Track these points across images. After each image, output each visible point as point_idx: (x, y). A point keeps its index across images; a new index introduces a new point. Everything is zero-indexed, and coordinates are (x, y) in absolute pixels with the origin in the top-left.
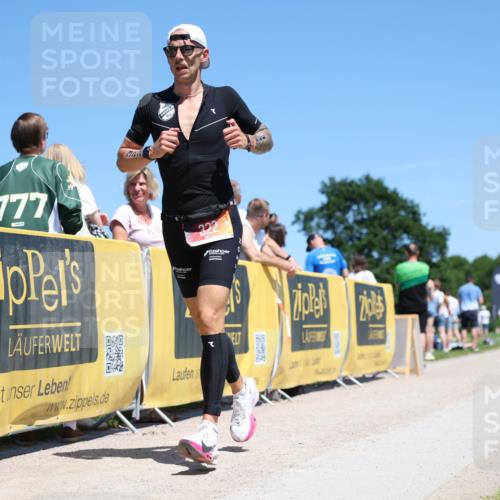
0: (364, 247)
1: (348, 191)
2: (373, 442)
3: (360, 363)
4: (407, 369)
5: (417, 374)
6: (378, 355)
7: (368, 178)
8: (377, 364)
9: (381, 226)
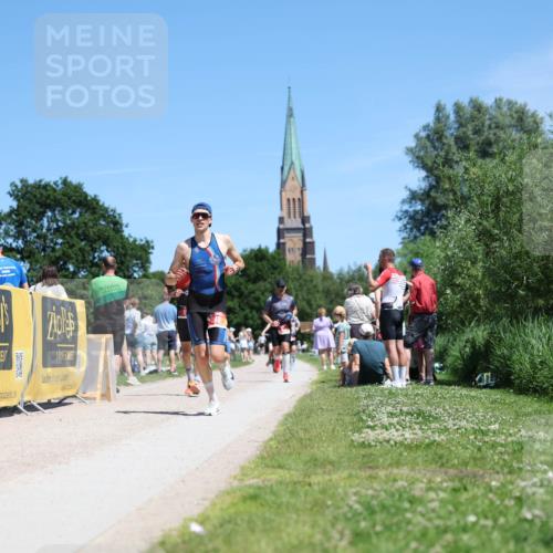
0: (58, 259)
1: (42, 194)
2: (52, 473)
3: (45, 387)
4: (98, 394)
5: (109, 400)
6: (66, 377)
7: (65, 182)
8: (64, 389)
9: (78, 235)
